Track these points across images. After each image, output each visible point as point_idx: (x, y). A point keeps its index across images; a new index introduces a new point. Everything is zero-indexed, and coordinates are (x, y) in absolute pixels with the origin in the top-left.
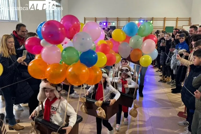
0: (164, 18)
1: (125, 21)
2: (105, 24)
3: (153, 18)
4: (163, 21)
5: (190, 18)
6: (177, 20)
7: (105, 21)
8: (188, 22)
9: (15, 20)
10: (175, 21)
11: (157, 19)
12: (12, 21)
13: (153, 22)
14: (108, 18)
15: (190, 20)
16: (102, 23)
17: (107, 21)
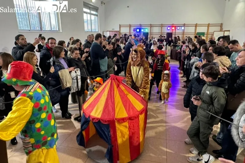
0: (195, 24)
1: (158, 27)
2: (138, 30)
3: (184, 24)
4: (194, 27)
5: (222, 24)
6: (209, 26)
7: (139, 28)
8: (219, 27)
9: (56, 30)
10: (207, 27)
11: (189, 26)
12: (54, 31)
13: (184, 28)
14: (142, 25)
15: (221, 25)
16: (136, 29)
17: (141, 28)
